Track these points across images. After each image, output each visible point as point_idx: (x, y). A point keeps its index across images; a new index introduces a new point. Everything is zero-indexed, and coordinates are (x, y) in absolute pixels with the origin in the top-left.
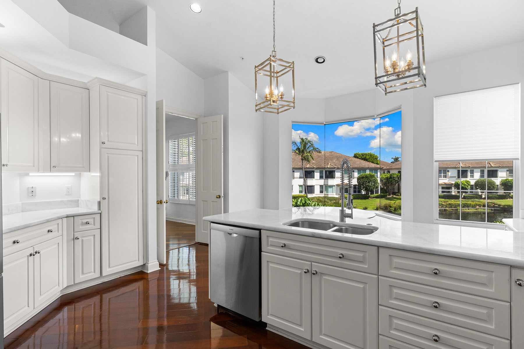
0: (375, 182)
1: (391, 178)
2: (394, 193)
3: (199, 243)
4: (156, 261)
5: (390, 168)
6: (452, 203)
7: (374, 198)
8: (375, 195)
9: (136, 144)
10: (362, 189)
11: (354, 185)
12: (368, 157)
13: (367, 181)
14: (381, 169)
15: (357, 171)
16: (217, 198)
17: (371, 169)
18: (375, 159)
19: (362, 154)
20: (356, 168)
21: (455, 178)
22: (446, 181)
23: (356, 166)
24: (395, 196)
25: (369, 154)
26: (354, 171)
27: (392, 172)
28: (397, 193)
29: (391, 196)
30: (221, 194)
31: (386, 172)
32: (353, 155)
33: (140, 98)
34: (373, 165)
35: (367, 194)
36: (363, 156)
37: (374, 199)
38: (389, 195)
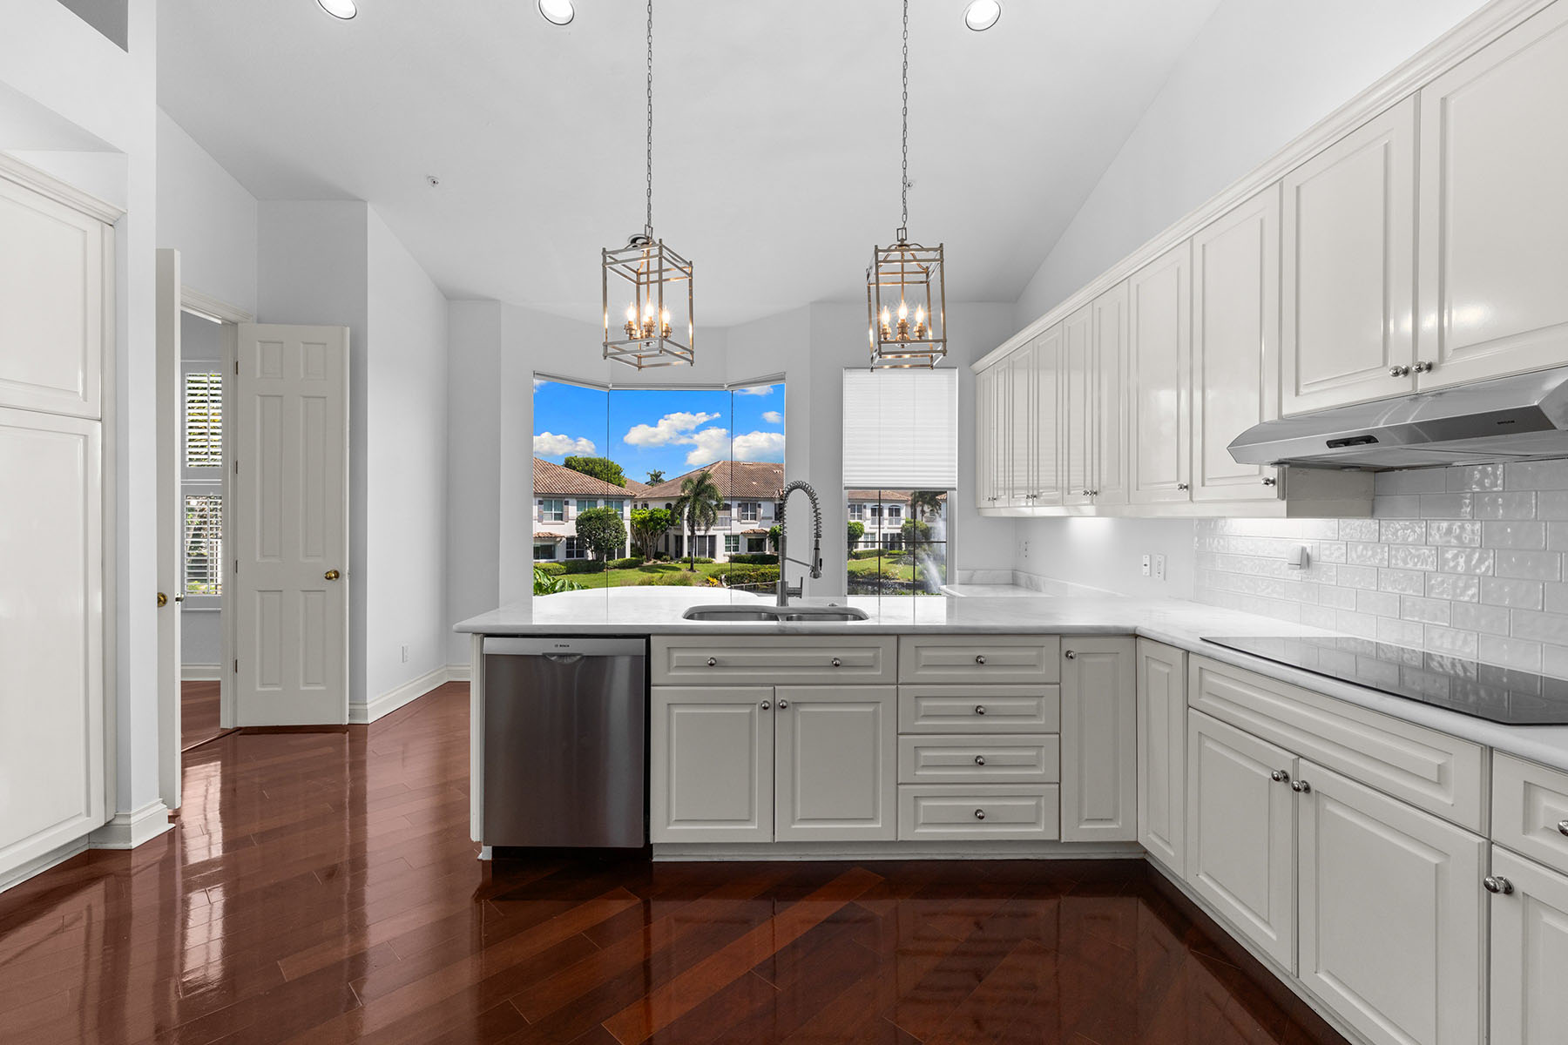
0: (619, 529)
1: (651, 519)
2: (658, 556)
3: (240, 729)
4: (157, 803)
5: (649, 496)
6: (767, 571)
7: (615, 567)
8: (617, 560)
9: (81, 394)
10: (587, 548)
11: (567, 539)
12: (598, 469)
13: (599, 529)
14: (632, 498)
15: (575, 501)
16: (330, 578)
17: (608, 499)
18: (615, 474)
19: (584, 461)
20: (572, 495)
21: (771, 521)
22: (754, 526)
23: (572, 490)
24: (659, 562)
25: (600, 460)
26: (567, 503)
27: (652, 506)
28: (665, 554)
29: (651, 563)
30: (343, 564)
31: (639, 507)
32: (563, 463)
33: (94, 229)
34: (613, 489)
35: (599, 559)
36: (587, 465)
37: (617, 570)
38: (648, 560)
